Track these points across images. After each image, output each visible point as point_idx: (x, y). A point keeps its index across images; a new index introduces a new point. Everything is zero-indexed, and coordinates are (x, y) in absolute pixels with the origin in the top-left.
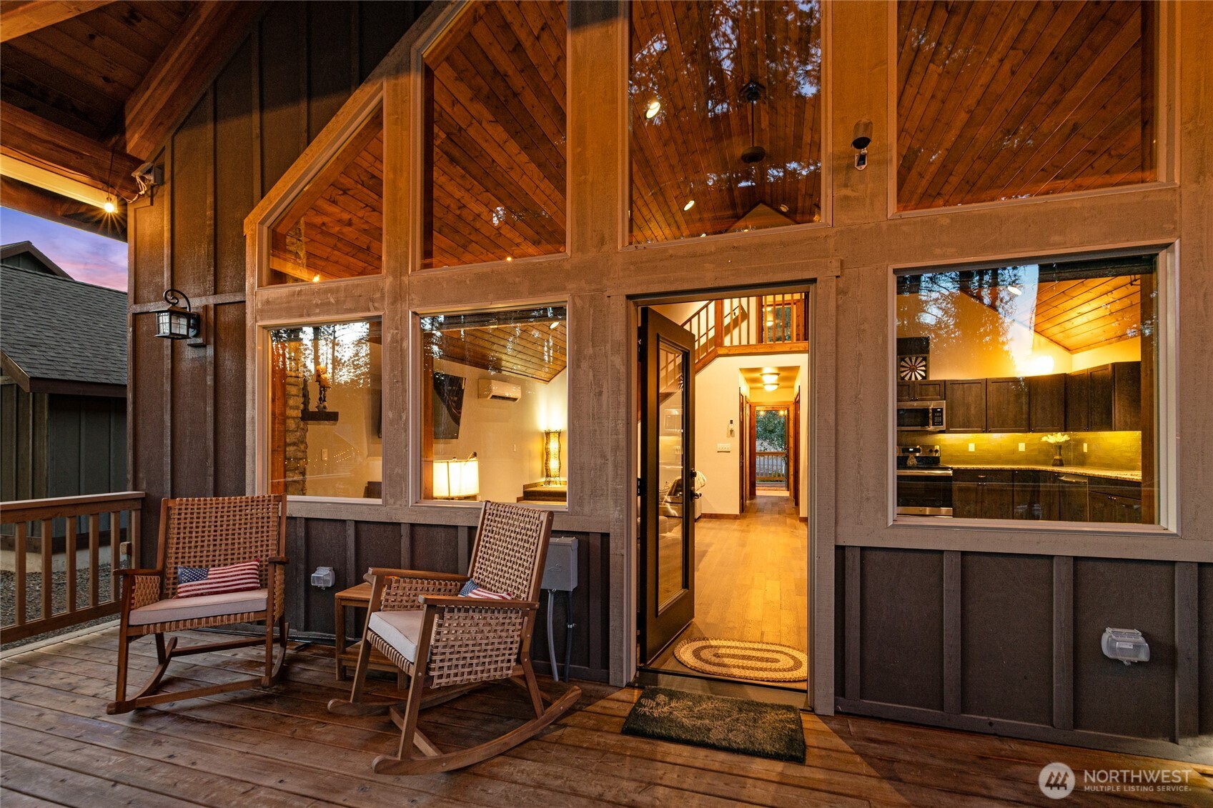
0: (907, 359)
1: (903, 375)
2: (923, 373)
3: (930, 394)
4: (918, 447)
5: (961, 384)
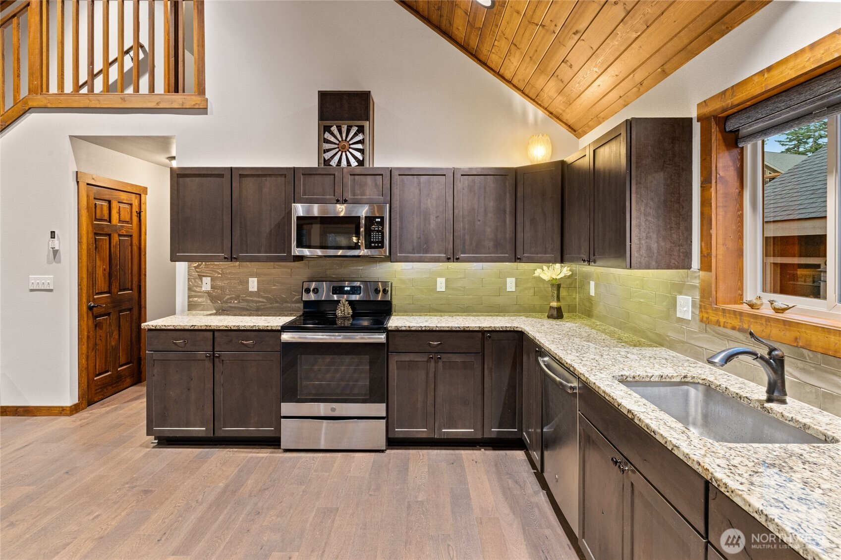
0: (334, 129)
1: (327, 156)
2: (358, 155)
3: (368, 192)
4: (358, 284)
5: (415, 176)
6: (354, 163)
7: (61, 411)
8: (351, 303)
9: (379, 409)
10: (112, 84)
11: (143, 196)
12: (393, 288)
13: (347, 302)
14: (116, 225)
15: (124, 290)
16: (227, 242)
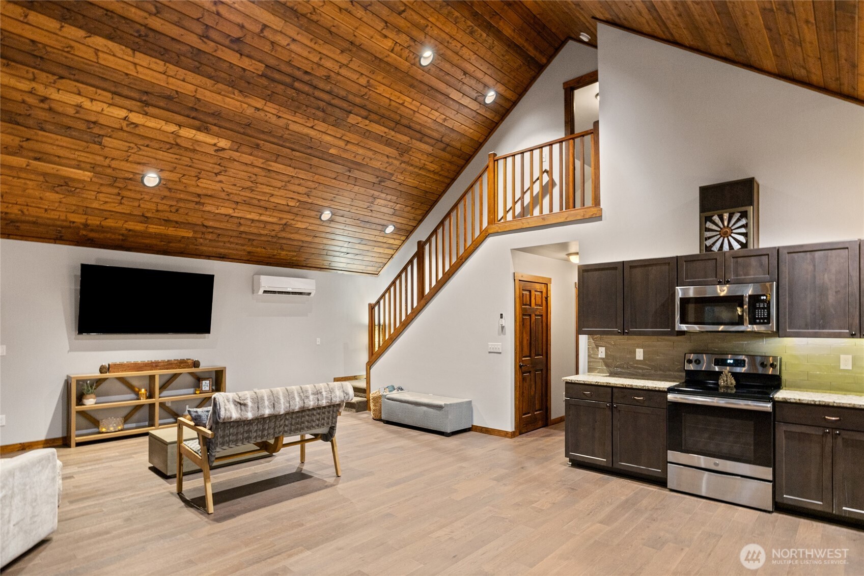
0: (716, 218)
1: (709, 243)
2: (742, 239)
3: (752, 272)
4: (743, 357)
5: (808, 253)
6: (736, 246)
7: (505, 434)
8: (735, 375)
9: (767, 472)
10: (526, 206)
11: (549, 285)
12: (783, 363)
13: (730, 374)
14: (534, 308)
15: (538, 355)
16: (620, 320)
